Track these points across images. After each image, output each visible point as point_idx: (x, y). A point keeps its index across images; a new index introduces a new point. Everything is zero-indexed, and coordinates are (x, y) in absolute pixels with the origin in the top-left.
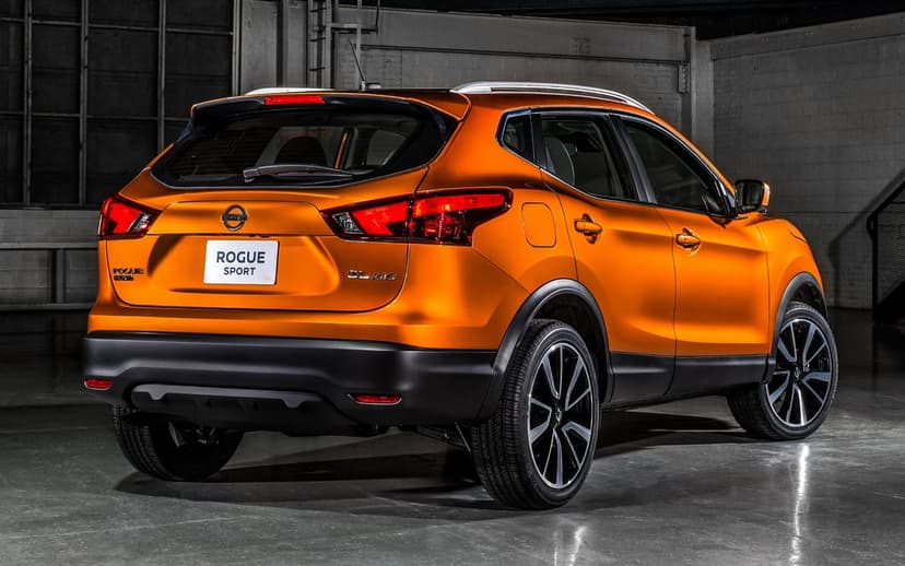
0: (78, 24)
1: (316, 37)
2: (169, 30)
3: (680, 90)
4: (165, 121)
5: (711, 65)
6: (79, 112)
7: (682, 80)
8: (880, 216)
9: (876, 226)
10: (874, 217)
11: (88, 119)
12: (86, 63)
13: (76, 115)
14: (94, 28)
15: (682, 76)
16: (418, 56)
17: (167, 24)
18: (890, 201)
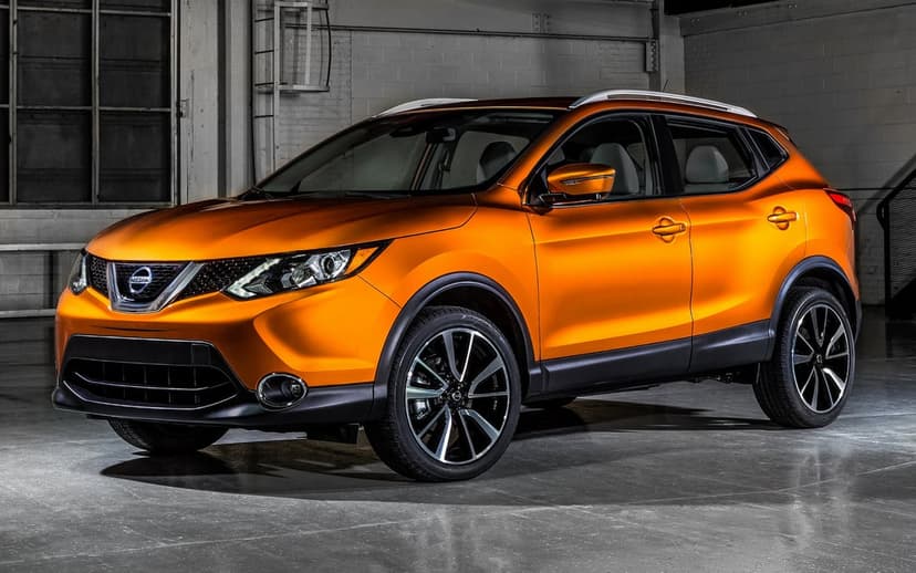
0: (6, 7)
1: (263, 16)
2: (103, 11)
3: (648, 70)
4: (100, 111)
5: (682, 40)
6: (8, 103)
7: (650, 59)
8: (892, 203)
9: (887, 213)
10: (885, 204)
11: (18, 110)
12: (15, 50)
13: (5, 106)
14: (22, 11)
15: (650, 53)
16: (368, 36)
17: (100, 4)
18: (902, 186)
